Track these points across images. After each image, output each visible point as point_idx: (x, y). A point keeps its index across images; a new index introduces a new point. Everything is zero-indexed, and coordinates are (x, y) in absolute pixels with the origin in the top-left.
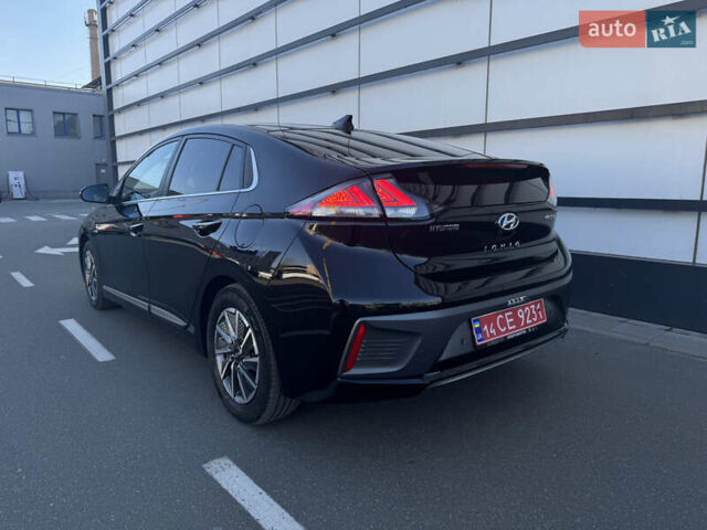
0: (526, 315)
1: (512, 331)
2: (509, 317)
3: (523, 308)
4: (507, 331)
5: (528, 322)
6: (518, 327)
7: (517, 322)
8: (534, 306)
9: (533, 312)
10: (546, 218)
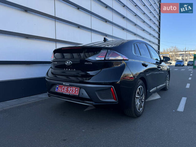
0: (71, 90)
1: (65, 92)
3: (70, 88)
5: (70, 92)
6: (67, 92)
8: (74, 89)
9: (74, 90)
10: (85, 63)
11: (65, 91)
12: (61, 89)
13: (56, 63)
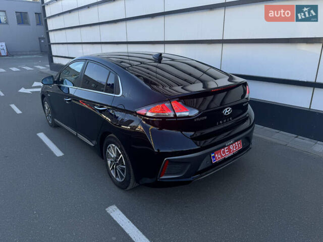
2: (226, 149)
3: (232, 145)
4: (225, 155)
5: (234, 150)
6: (230, 152)
7: (230, 151)
9: (237, 145)
10: (244, 105)
12: (221, 154)
13: (205, 118)
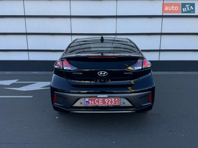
0: (108, 101)
3: (108, 99)
6: (104, 104)
8: (114, 99)
9: (113, 101)
10: (125, 73)
11: (100, 103)
12: (94, 102)
13: (81, 74)
